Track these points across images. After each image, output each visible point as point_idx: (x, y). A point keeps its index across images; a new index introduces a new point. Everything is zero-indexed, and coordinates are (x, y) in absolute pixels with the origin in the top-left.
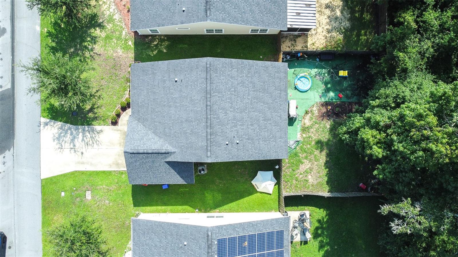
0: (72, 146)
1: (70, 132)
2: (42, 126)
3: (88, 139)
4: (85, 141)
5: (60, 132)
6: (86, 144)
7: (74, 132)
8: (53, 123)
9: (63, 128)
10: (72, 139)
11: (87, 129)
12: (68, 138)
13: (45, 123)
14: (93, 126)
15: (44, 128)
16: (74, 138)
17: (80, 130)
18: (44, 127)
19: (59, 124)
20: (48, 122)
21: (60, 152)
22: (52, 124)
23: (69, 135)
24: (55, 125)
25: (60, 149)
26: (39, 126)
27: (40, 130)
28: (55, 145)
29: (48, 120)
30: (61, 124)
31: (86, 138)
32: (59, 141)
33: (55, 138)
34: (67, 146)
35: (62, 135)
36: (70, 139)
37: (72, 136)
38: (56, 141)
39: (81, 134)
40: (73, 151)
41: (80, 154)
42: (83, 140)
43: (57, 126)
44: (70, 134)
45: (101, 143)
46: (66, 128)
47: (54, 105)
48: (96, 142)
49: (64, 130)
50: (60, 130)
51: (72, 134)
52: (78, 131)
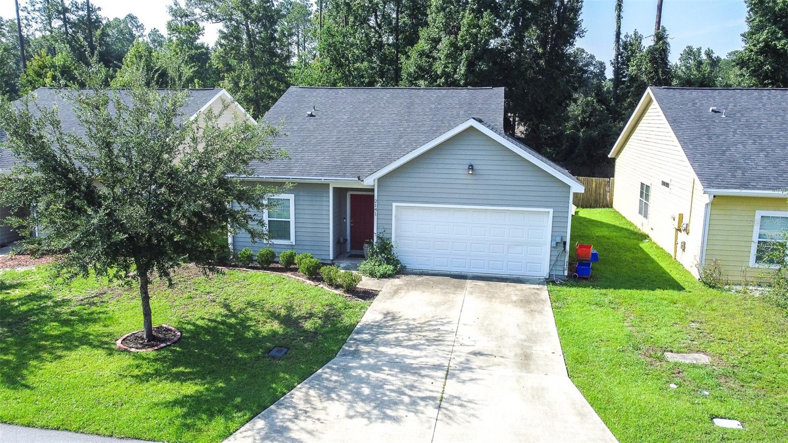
0: (442, 374)
1: (360, 371)
4: (423, 344)
5: (349, 397)
6: (436, 343)
7: (364, 362)
8: (284, 411)
9: (331, 385)
10: (401, 369)
11: (365, 336)
12: (389, 377)
13: (265, 438)
14: (359, 324)
16: (395, 364)
17: (364, 348)
19: (298, 394)
21: (461, 405)
22: (285, 413)
23: (374, 375)
24: (302, 405)
28: (416, 417)
29: (260, 423)
30: (303, 389)
31: (410, 340)
32: (395, 403)
34: (431, 385)
35: (366, 391)
36: (401, 375)
37: (385, 368)
38: (398, 412)
39: (382, 349)
40: (465, 375)
41: (477, 362)
42: (414, 347)
43: (307, 401)
44: (370, 372)
45: (438, 317)
46: (334, 378)
47: (186, 396)
48: (431, 325)
49: (346, 384)
50: (338, 395)
51: (376, 368)
52: (368, 353)
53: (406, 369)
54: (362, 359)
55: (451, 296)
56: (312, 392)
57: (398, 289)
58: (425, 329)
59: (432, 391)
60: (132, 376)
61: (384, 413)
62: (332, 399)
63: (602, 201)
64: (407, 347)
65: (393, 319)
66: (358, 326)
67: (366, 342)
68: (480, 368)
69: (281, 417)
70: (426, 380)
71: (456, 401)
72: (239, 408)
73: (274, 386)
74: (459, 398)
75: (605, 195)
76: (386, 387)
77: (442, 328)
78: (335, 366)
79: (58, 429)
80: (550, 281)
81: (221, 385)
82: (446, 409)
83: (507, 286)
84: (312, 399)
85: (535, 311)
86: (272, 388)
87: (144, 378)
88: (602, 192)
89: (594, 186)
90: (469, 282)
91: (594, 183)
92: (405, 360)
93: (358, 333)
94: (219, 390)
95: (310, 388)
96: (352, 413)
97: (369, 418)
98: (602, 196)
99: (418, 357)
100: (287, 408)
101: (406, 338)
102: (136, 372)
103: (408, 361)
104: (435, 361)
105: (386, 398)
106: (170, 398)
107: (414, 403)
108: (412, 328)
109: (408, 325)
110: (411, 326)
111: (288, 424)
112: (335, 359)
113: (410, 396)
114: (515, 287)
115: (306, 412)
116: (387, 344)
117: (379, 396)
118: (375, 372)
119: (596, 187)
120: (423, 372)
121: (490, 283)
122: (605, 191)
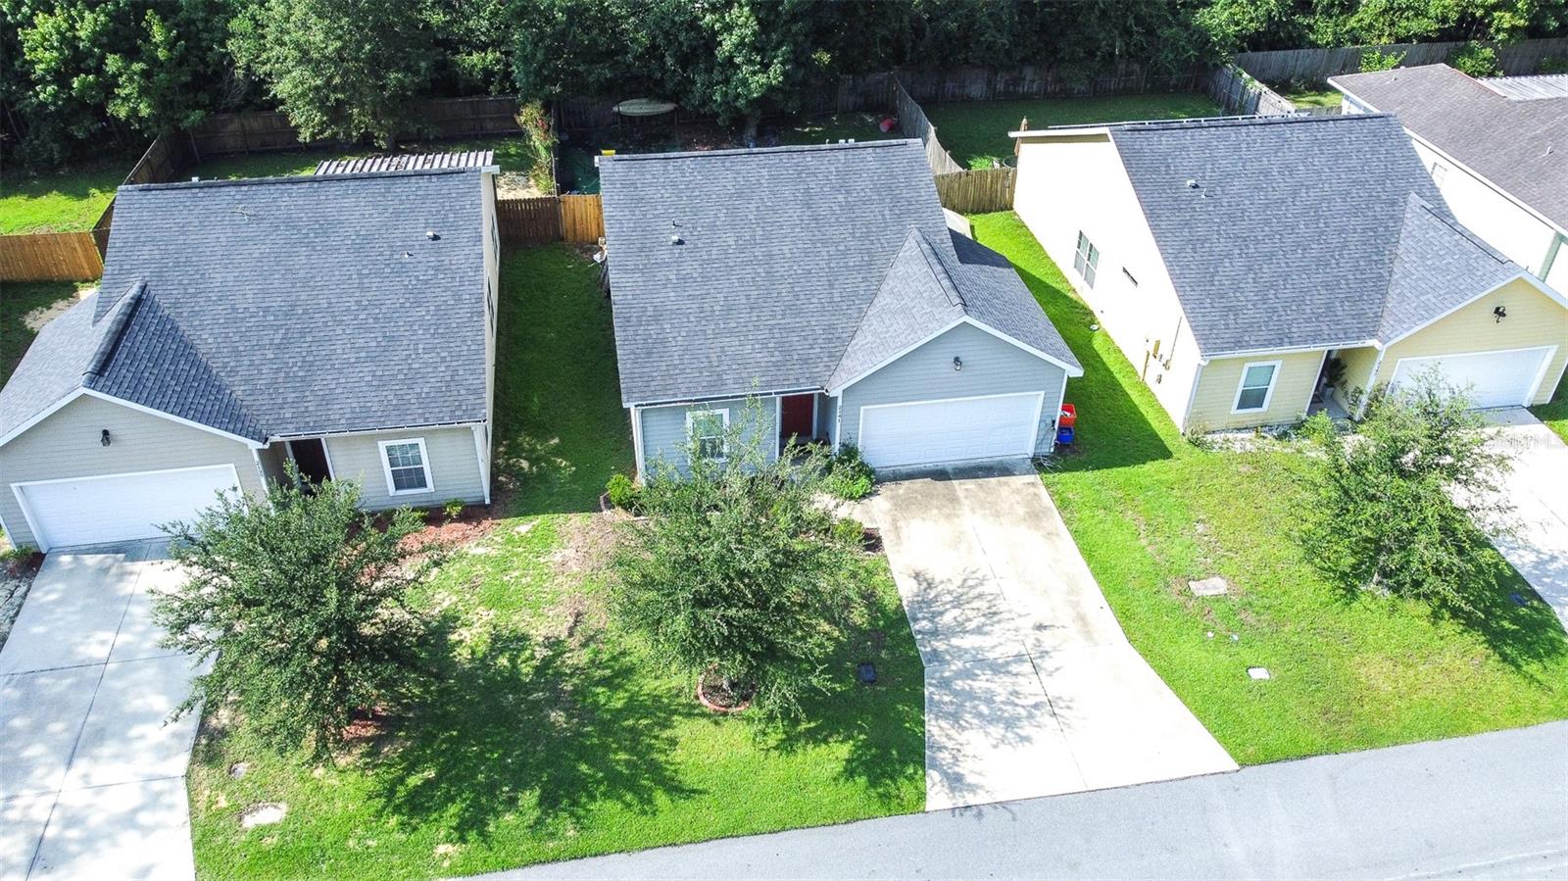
0: (1027, 668)
1: (960, 682)
2: (971, 800)
3: (970, 614)
5: (977, 721)
6: (995, 619)
7: (953, 667)
8: (941, 755)
9: (951, 709)
10: (992, 670)
11: (925, 625)
12: (988, 685)
13: (952, 790)
14: (904, 603)
15: (978, 787)
16: (981, 663)
17: (938, 645)
18: (973, 788)
19: (935, 728)
20: (945, 774)
21: (1068, 707)
22: (944, 757)
23: (976, 685)
24: (950, 744)
25: (1057, 711)
26: (978, 811)
27: (995, 805)
28: (1044, 733)
29: (934, 775)
30: (933, 722)
31: (969, 620)
32: (1019, 719)
33: (1010, 735)
34: (1030, 687)
35: (984, 709)
36: (996, 679)
37: (978, 672)
38: (1027, 730)
39: (955, 641)
40: (1047, 664)
41: (1048, 639)
42: (981, 631)
43: (948, 736)
44: (969, 682)
45: (968, 570)
46: (946, 698)
47: (848, 761)
48: (972, 587)
49: (962, 705)
50: (967, 722)
51: (968, 674)
52: (947, 651)
53: (997, 668)
54: (949, 663)
55: (956, 520)
56: (943, 723)
57: (895, 521)
58: (971, 595)
59: (1035, 695)
60: (776, 748)
61: (1017, 734)
62: (967, 728)
63: (998, 200)
64: (971, 632)
65: (930, 586)
66: (906, 608)
67: (934, 633)
68: (1055, 649)
69: (944, 763)
70: (1020, 679)
71: (1062, 704)
72: (904, 763)
73: (907, 725)
74: (1060, 698)
75: (1003, 193)
76: (996, 698)
77: (987, 588)
78: (934, 681)
79: (783, 829)
80: (1039, 464)
81: (862, 737)
82: (1062, 717)
83: (1000, 483)
84: (949, 732)
85: (1052, 534)
86: (907, 729)
87: (787, 745)
88: (999, 189)
89: (989, 180)
90: (958, 485)
91: (989, 177)
92: (986, 654)
93: (916, 620)
94: (866, 745)
95: (937, 720)
96: (995, 742)
97: (1010, 743)
98: (999, 194)
99: (995, 646)
100: (940, 749)
101: (963, 617)
102: (772, 741)
103: (991, 656)
104: (1014, 649)
105: (1006, 715)
106: (839, 767)
107: (1030, 716)
108: (958, 597)
109: (949, 592)
110: (955, 595)
111: (956, 769)
112: (926, 670)
113: (1023, 706)
114: (1006, 484)
115: (959, 750)
116: (951, 632)
117: (999, 713)
118: (974, 680)
119: (992, 182)
120: (1014, 668)
121: (980, 481)
122: (1003, 185)
